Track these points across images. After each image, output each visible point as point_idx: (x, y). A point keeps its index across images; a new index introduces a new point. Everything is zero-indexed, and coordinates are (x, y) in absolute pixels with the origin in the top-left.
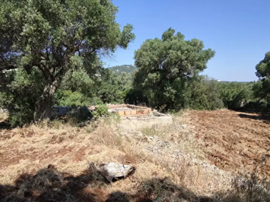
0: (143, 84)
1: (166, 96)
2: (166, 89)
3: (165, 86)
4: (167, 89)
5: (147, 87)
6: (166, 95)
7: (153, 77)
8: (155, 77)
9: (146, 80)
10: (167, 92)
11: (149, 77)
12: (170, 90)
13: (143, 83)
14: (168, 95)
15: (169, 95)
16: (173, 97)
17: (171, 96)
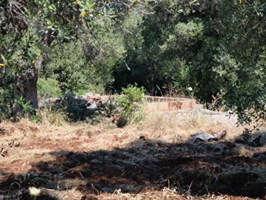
0: (164, 47)
1: (219, 74)
2: (218, 61)
3: (216, 52)
4: (222, 59)
5: (170, 54)
6: (218, 72)
7: (188, 31)
8: (193, 31)
9: (171, 37)
10: (220, 67)
11: (178, 30)
12: (228, 61)
13: (162, 44)
14: (222, 73)
15: (224, 72)
16: (234, 77)
17: (229, 75)
